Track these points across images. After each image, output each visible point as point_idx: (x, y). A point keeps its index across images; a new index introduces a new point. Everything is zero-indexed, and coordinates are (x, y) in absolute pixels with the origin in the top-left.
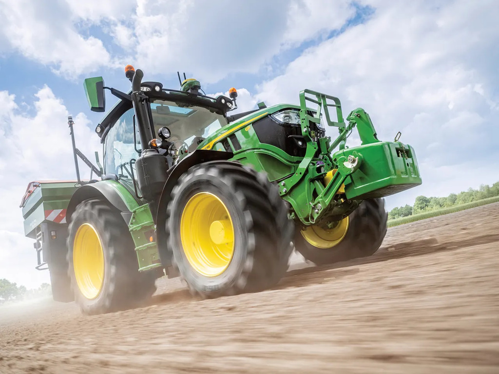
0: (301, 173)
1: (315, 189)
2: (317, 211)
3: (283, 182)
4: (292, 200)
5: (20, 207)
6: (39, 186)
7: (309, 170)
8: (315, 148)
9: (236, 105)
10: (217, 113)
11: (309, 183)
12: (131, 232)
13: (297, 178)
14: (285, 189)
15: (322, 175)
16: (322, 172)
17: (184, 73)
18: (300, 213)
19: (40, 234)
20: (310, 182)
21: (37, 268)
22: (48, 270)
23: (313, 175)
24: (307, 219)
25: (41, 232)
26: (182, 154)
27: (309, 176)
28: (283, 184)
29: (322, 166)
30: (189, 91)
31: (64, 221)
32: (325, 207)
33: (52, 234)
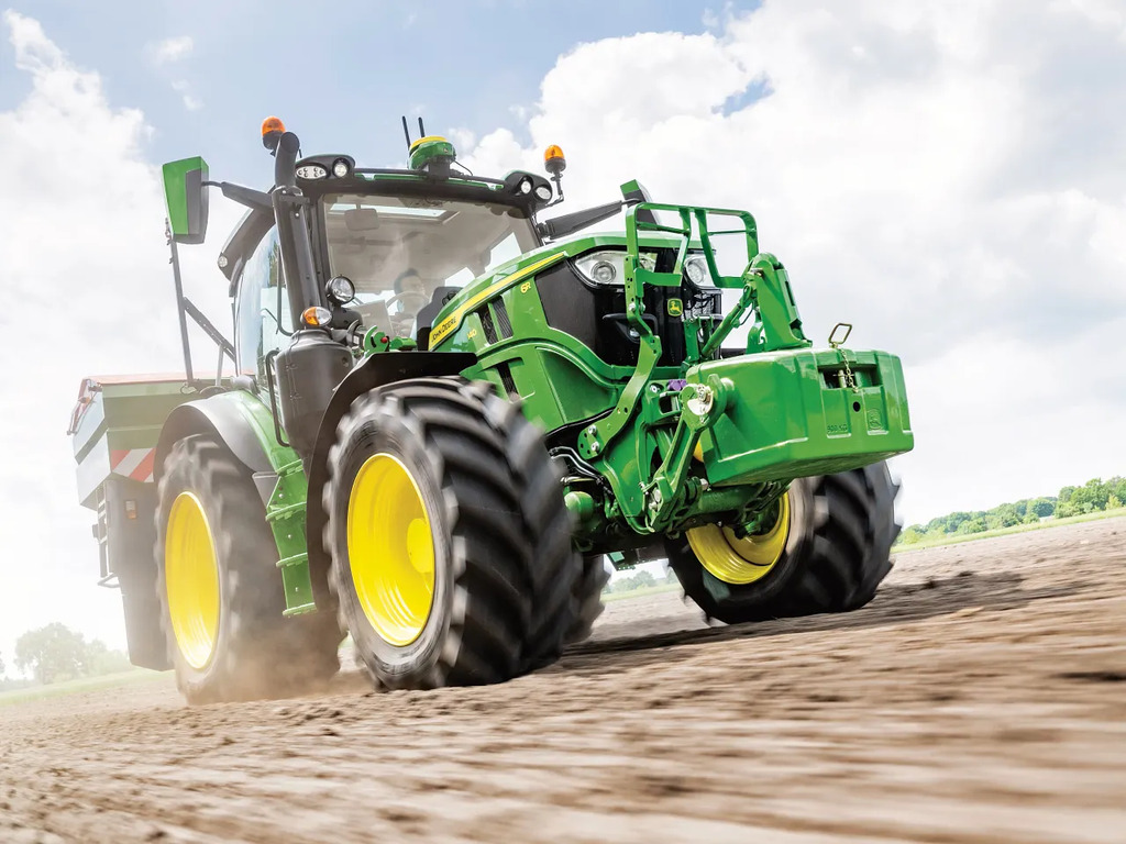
0: (626, 410)
1: (657, 449)
2: (654, 503)
3: (593, 426)
4: (611, 470)
5: (69, 433)
6: (100, 390)
7: (643, 404)
8: (655, 352)
9: (560, 193)
10: (511, 214)
11: (643, 436)
12: (272, 524)
13: (619, 418)
14: (597, 444)
15: (672, 416)
16: (674, 411)
17: (420, 119)
18: (626, 506)
19: (103, 507)
20: (647, 431)
21: (101, 584)
22: (119, 589)
23: (652, 417)
24: (641, 520)
25: (104, 502)
26: (374, 345)
27: (642, 419)
28: (591, 432)
29: (675, 395)
30: (426, 169)
31: (150, 479)
32: (669, 498)
33: (129, 508)
